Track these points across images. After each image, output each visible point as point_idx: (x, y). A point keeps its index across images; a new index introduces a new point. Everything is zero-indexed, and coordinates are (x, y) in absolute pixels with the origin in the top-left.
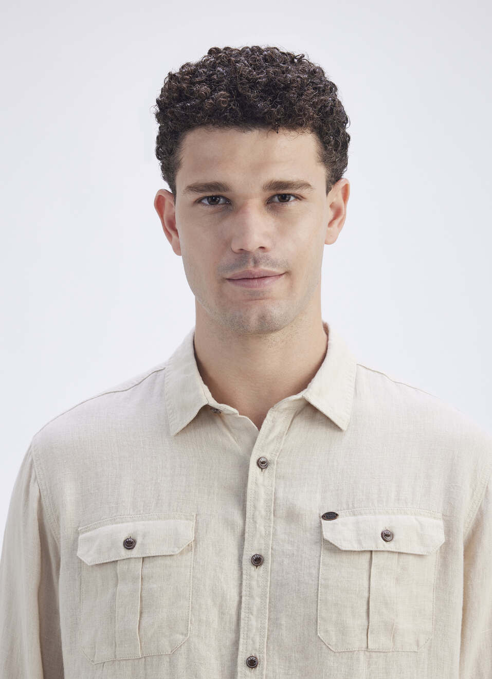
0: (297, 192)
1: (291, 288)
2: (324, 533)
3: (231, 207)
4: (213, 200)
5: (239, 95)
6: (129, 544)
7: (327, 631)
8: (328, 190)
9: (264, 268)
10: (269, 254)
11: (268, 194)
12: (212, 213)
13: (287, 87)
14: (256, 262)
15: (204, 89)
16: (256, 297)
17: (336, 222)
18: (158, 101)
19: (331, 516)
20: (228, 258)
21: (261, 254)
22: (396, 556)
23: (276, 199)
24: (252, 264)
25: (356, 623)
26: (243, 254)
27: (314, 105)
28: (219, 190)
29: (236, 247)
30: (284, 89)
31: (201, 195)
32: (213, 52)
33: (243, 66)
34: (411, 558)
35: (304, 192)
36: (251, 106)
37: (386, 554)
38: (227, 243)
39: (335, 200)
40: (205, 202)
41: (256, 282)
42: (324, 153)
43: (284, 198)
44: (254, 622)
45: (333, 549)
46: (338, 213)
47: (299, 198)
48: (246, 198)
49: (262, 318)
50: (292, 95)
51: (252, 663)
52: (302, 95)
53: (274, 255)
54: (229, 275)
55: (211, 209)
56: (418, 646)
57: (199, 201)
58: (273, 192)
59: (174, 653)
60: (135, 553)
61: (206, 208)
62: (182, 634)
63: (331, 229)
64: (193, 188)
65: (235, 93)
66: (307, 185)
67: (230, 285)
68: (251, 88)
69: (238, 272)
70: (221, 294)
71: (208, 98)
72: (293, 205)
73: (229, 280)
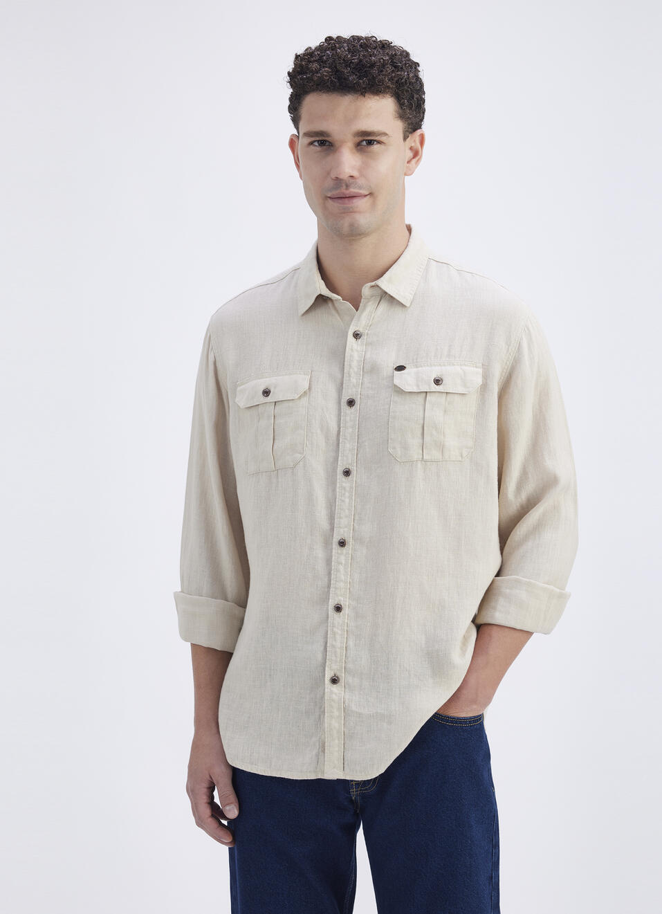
0: (377, 138)
1: (374, 204)
2: (395, 380)
3: (332, 148)
4: (322, 143)
5: (337, 71)
6: (266, 393)
7: (394, 448)
8: (405, 138)
9: (353, 190)
10: (357, 180)
11: (358, 139)
12: (320, 151)
13: (373, 65)
14: (347, 186)
15: (315, 66)
16: (349, 211)
17: (414, 161)
19: (400, 368)
20: (329, 183)
21: (351, 180)
22: (444, 394)
23: (364, 143)
24: (344, 187)
25: (415, 442)
26: (338, 181)
27: (391, 79)
28: (324, 136)
29: (333, 175)
30: (369, 67)
31: (312, 139)
33: (343, 51)
34: (456, 396)
35: (383, 139)
36: (345, 79)
37: (437, 394)
38: (329, 173)
39: (413, 145)
40: (316, 144)
41: (346, 200)
42: (400, 111)
43: (370, 143)
44: (347, 445)
45: (399, 391)
46: (416, 154)
47: (379, 142)
48: (343, 142)
49: (351, 225)
50: (375, 71)
51: (347, 473)
52: (382, 71)
53: (361, 181)
54: (329, 195)
55: (319, 149)
56: (462, 457)
57: (312, 143)
58: (361, 139)
59: (295, 466)
60: (269, 399)
61: (316, 148)
62: (300, 453)
63: (410, 165)
64: (308, 134)
65: (336, 71)
66: (385, 134)
67: (330, 201)
68: (346, 66)
69: (335, 193)
70: (325, 208)
71: (317, 73)
72: (376, 147)
73: (330, 197)
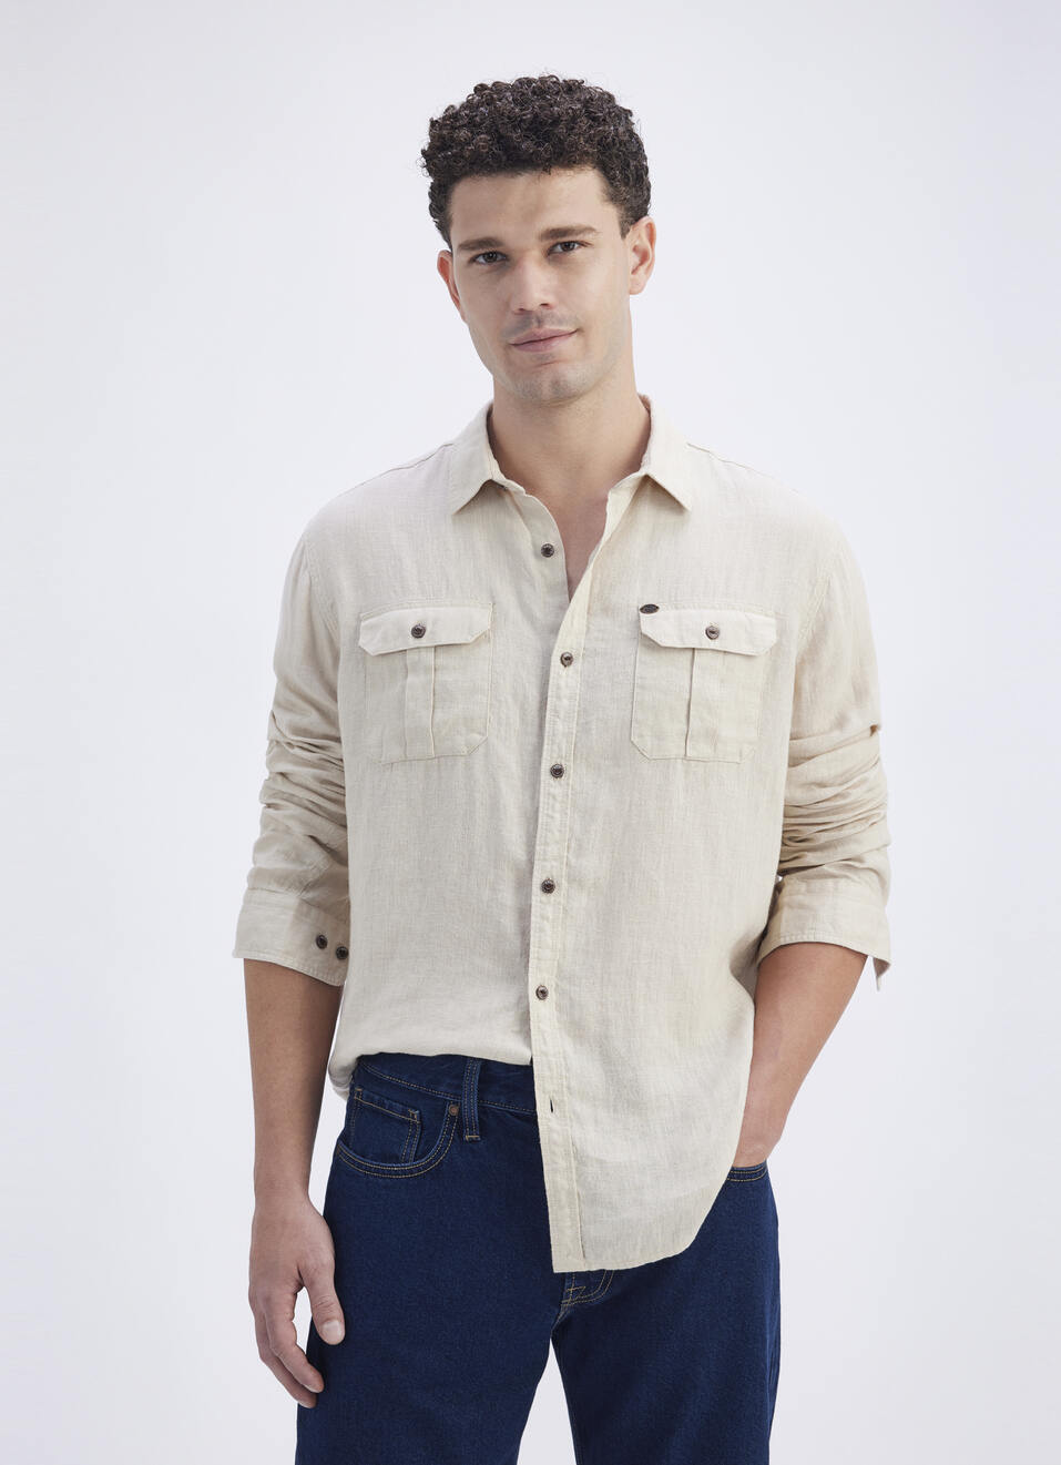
0: (578, 238)
1: (586, 347)
2: (642, 627)
3: (507, 263)
4: (490, 257)
5: (501, 137)
6: (418, 632)
7: (641, 736)
8: (624, 234)
9: (549, 327)
10: (555, 311)
11: (548, 243)
12: (488, 272)
13: (556, 121)
14: (540, 322)
15: (463, 134)
16: (545, 363)
17: (642, 269)
18: (423, 152)
19: (650, 609)
20: (511, 320)
21: (545, 311)
22: (721, 655)
23: (559, 248)
24: (535, 324)
25: (675, 727)
26: (524, 313)
27: (589, 140)
28: (491, 245)
29: (515, 307)
30: (551, 124)
31: (474, 253)
32: (480, 89)
33: (506, 104)
34: (737, 658)
35: (587, 237)
36: (515, 148)
37: (710, 653)
38: (507, 305)
39: (637, 243)
40: (481, 260)
41: (541, 344)
42: (611, 190)
43: (568, 246)
44: (560, 727)
45: (651, 645)
46: (644, 257)
47: (582, 244)
48: (523, 251)
49: (556, 384)
50: (561, 130)
51: (557, 772)
52: (573, 128)
53: (560, 311)
54: (513, 340)
55: (486, 267)
56: (741, 756)
57: (473, 260)
58: (552, 242)
59: (470, 754)
60: (424, 642)
61: (482, 267)
62: (480, 733)
63: (637, 276)
64: (465, 246)
65: (499, 138)
66: (591, 230)
67: (515, 349)
68: (514, 127)
69: (522, 336)
70: (509, 363)
71: (469, 144)
72: (578, 253)
73: (515, 345)
